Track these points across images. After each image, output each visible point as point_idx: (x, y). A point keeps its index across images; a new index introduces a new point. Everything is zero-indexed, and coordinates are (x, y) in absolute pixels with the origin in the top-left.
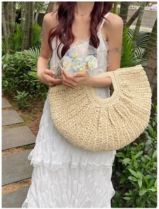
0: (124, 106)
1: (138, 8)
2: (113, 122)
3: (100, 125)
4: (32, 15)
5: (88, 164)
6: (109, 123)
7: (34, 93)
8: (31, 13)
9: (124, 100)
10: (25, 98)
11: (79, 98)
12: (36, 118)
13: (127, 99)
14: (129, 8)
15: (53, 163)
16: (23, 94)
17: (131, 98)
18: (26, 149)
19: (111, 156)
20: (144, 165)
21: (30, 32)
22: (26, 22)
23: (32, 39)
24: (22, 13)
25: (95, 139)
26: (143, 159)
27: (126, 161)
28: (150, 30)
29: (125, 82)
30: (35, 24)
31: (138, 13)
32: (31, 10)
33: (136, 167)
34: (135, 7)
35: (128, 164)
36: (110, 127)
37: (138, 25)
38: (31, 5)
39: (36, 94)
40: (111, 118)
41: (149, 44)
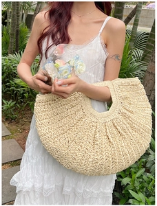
0: (124, 121)
1: (134, 7)
2: (111, 140)
3: (96, 143)
4: (18, 16)
5: (85, 191)
6: (107, 141)
7: (22, 102)
8: (18, 13)
9: (123, 115)
10: (12, 107)
11: (72, 111)
12: (24, 130)
13: (128, 113)
14: (125, 7)
15: (46, 187)
16: (9, 103)
17: (132, 112)
18: (13, 165)
19: (111, 182)
20: (146, 184)
21: (17, 35)
22: (12, 23)
23: (19, 42)
24: (8, 15)
25: (90, 160)
26: (144, 177)
27: (125, 181)
28: (149, 30)
29: (125, 93)
30: (22, 26)
31: (135, 12)
32: (18, 10)
33: (138, 188)
34: (131, 6)
35: (128, 184)
36: (107, 146)
37: (136, 24)
38: (18, 5)
39: (25, 103)
40: (109, 134)
41: (147, 45)
